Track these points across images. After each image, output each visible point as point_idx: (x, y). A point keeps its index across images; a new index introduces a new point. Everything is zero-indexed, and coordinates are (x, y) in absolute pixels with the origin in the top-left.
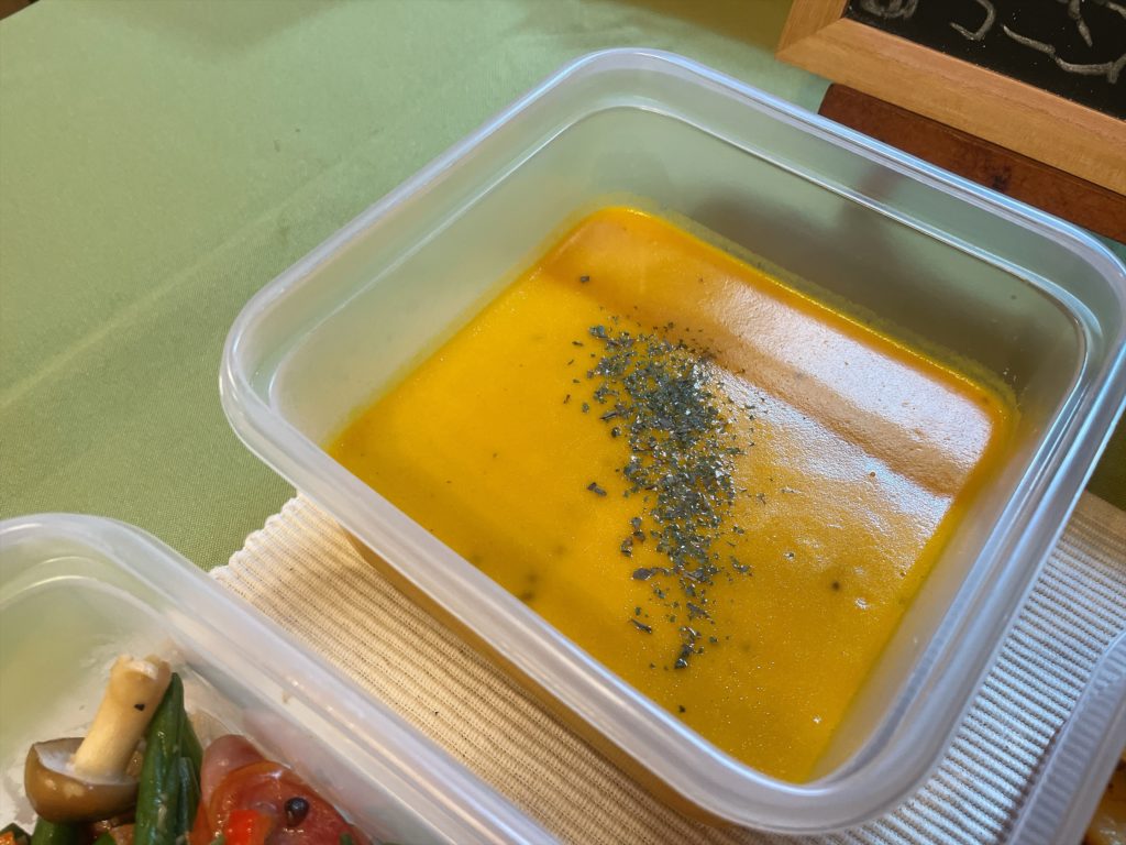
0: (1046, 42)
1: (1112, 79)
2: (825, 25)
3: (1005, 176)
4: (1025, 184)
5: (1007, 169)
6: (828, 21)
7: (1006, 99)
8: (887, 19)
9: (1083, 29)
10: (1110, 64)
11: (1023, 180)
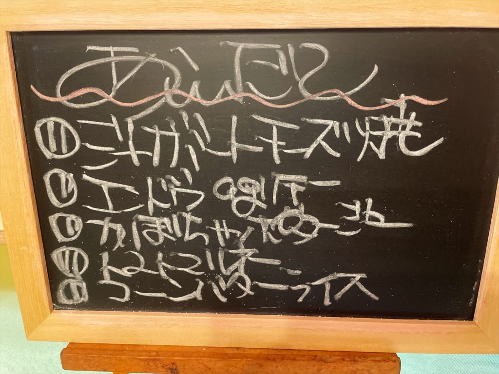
0: (160, 292)
1: (200, 298)
2: (44, 319)
3: (174, 367)
4: (186, 367)
5: (173, 364)
6: (45, 317)
7: (156, 325)
8: (77, 304)
9: (173, 282)
10: (194, 292)
11: (184, 366)
